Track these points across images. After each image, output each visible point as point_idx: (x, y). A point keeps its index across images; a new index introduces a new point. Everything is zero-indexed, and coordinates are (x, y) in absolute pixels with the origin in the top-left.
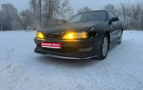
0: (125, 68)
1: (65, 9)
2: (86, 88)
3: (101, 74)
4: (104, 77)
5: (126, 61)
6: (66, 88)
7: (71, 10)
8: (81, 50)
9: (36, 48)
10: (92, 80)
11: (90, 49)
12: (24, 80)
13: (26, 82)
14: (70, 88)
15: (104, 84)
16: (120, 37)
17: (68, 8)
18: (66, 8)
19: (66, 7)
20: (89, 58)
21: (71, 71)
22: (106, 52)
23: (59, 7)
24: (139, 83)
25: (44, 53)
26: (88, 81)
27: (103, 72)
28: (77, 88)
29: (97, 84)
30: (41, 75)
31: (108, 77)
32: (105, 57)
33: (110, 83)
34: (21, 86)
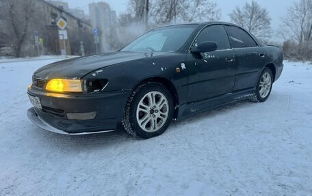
1: (201, 11)
7: (213, 12)
8: (70, 116)
11: (91, 116)
17: (208, 9)
18: (204, 8)
19: (203, 4)
23: (187, 7)
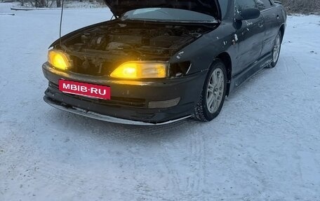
0: (248, 146)
2: (154, 190)
3: (194, 160)
4: (197, 167)
5: (263, 124)
6: (113, 190)
8: (152, 105)
9: (48, 90)
10: (169, 172)
11: (173, 102)
12: (27, 173)
13: (32, 177)
14: (123, 191)
15: (191, 182)
16: (273, 51)
20: (170, 122)
21: (130, 151)
22: (220, 101)
24: (263, 181)
25: (68, 106)
26: (162, 176)
27: (198, 155)
28: (136, 191)
29: (178, 181)
30: (64, 162)
31: (204, 167)
32: (216, 115)
33: (205, 181)
34: (21, 186)
